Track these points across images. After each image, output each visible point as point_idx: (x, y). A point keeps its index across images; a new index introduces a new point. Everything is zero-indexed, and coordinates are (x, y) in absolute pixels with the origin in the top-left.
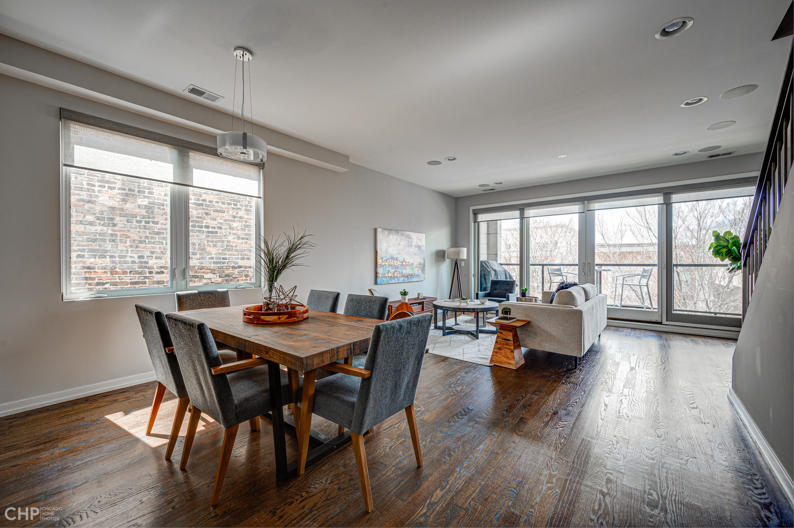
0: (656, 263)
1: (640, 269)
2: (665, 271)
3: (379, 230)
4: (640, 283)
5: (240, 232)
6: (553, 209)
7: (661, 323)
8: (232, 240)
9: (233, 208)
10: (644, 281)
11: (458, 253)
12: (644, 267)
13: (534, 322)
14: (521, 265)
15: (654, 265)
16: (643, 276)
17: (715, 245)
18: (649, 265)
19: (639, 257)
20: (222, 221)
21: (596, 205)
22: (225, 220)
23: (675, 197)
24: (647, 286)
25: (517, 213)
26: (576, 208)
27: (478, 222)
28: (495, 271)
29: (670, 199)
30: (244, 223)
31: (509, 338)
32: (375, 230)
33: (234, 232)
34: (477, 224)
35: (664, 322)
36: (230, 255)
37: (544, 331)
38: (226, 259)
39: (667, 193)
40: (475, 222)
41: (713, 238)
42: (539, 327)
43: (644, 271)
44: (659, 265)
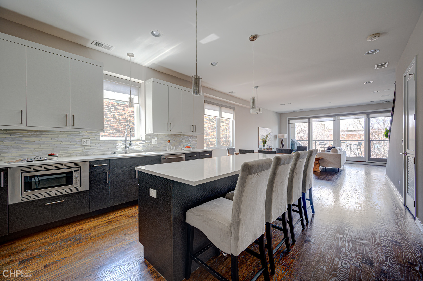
0: (364, 139)
1: (357, 142)
2: (367, 143)
3: (260, 128)
4: (357, 147)
5: (210, 129)
6: (322, 119)
7: (366, 162)
8: (209, 132)
9: (209, 121)
10: (359, 147)
11: (283, 136)
12: (359, 141)
13: (324, 158)
14: (309, 141)
15: (363, 140)
16: (358, 145)
17: (386, 133)
18: (361, 141)
19: (356, 137)
20: (206, 125)
21: (341, 118)
22: (207, 125)
23: (371, 116)
24: (360, 148)
25: (307, 120)
26: (332, 119)
27: (290, 124)
28: (296, 143)
29: (369, 116)
30: (211, 126)
31: (317, 163)
32: (259, 128)
33: (209, 129)
34: (289, 124)
35: (367, 161)
36: (208, 137)
37: (328, 161)
38: (207, 138)
39: (368, 114)
40: (289, 123)
41: (385, 131)
42: (326, 160)
43: (359, 143)
44: (365, 141)
